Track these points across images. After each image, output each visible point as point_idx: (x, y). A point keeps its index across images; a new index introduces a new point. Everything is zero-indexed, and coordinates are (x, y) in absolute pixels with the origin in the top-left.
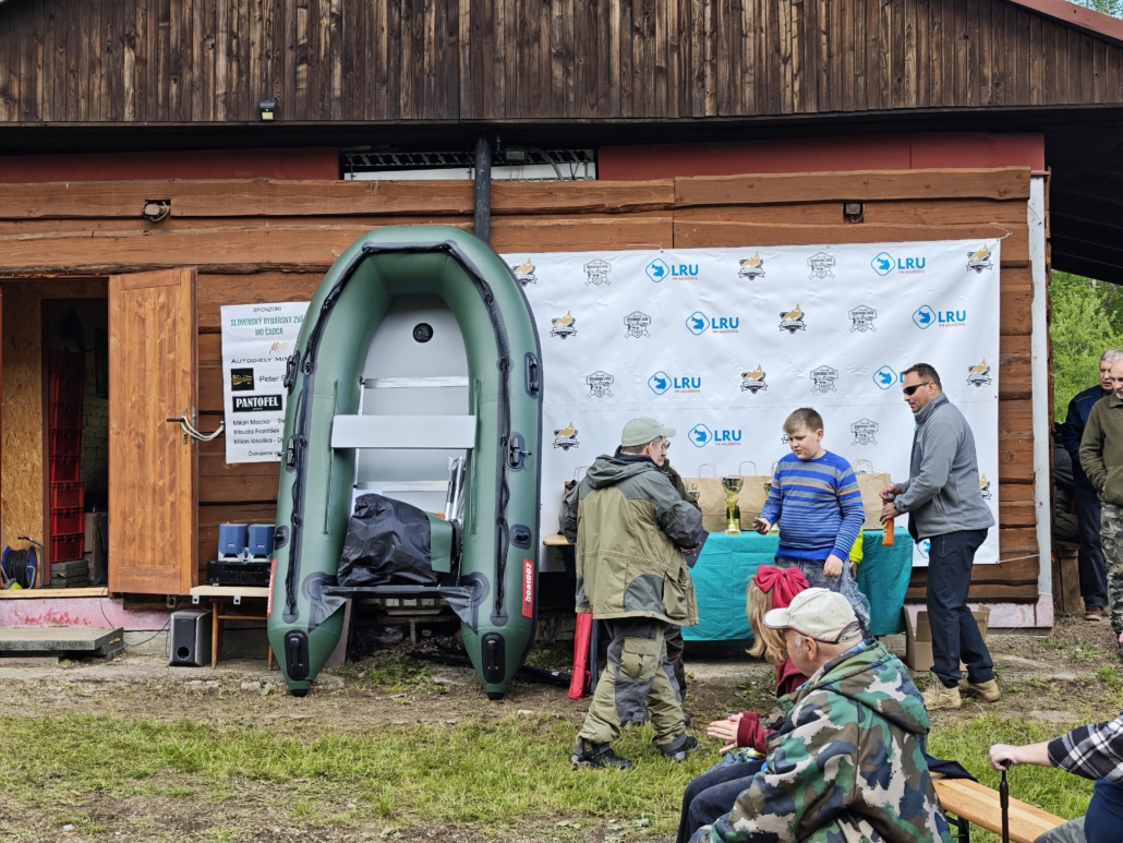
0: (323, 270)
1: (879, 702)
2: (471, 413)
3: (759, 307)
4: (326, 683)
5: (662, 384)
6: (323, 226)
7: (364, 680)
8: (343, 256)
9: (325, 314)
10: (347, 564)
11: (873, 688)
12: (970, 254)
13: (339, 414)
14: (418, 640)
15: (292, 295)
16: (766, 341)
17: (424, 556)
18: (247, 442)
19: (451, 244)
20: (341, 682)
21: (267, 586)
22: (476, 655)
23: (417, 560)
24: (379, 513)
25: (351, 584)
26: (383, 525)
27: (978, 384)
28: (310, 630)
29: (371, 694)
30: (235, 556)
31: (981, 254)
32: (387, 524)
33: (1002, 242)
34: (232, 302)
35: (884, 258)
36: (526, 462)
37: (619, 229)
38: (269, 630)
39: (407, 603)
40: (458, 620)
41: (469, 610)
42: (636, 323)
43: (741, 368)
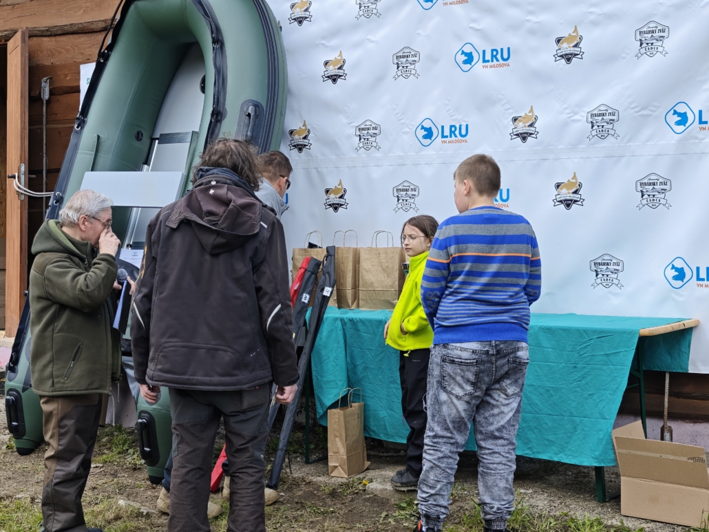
5: (429, 134)
16: (539, 76)
28: (24, 390)
34: (88, 60)
42: (404, 61)
43: (511, 111)
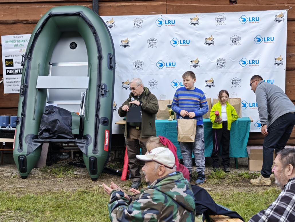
0: (36, 22)
1: (175, 196)
2: (88, 76)
3: (197, 36)
4: (35, 174)
5: (161, 65)
6: (38, 6)
7: (50, 173)
8: (43, 16)
9: (35, 39)
10: (41, 131)
11: (174, 190)
12: (276, 16)
13: (39, 76)
14: (74, 158)
15: (27, 32)
16: (200, 49)
17: (69, 128)
18: (11, 86)
19: (81, 13)
20: (40, 173)
21: (13, 138)
22: (87, 164)
23: (66, 130)
24: (53, 112)
25: (42, 138)
26: (54, 117)
27: (278, 65)
28: (27, 155)
29: (50, 178)
30: (5, 127)
31: (280, 15)
32: (55, 116)
33: (288, 11)
34: (5, 34)
35: (244, 17)
36: (107, 94)
37: (146, 7)
38: (14, 154)
39: (70, 144)
40: (81, 152)
41: (84, 148)
42: (152, 42)
43: (190, 59)
